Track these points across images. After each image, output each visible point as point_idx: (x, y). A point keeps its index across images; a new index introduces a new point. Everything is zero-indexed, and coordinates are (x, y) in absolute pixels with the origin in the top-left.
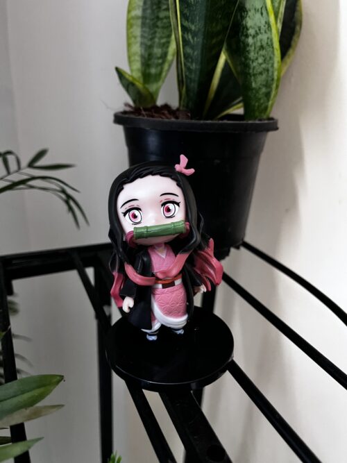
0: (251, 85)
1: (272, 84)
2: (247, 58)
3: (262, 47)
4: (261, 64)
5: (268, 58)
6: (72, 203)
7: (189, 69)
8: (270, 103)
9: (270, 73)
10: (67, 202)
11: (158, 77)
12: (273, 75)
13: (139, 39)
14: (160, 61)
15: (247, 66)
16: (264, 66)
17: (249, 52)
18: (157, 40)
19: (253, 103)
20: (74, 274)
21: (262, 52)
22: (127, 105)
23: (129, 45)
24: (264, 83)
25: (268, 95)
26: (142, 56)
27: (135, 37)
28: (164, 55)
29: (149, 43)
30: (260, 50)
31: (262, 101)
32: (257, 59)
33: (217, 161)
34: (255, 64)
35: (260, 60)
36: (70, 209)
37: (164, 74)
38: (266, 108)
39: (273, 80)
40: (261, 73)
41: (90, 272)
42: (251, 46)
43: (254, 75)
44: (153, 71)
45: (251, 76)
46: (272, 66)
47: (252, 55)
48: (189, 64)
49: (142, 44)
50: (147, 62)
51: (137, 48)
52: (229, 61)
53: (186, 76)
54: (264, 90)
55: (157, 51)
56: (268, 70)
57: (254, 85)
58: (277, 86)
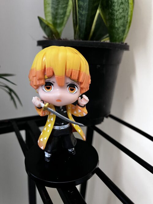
0: (115, 25)
1: (127, 25)
2: (113, 10)
3: (122, 3)
4: (121, 13)
5: (125, 9)
6: (13, 95)
7: (81, 14)
8: (125, 36)
9: (126, 19)
10: (10, 94)
11: (61, 24)
12: (127, 19)
13: (51, 5)
14: (62, 16)
15: (112, 14)
16: (122, 14)
17: (114, 6)
18: (60, 6)
19: (115, 36)
20: (13, 135)
21: (122, 6)
22: (44, 37)
23: (45, 8)
24: (122, 24)
25: (124, 31)
26: (52, 14)
27: (49, 4)
28: (64, 13)
29: (56, 7)
30: (121, 4)
31: (120, 35)
32: (119, 10)
33: (99, 66)
34: (117, 13)
35: (121, 11)
36: (12, 98)
37: (64, 23)
38: (122, 39)
39: (127, 22)
40: (121, 18)
41: (23, 133)
42: (116, 3)
43: (117, 20)
44: (58, 21)
45: (115, 21)
46: (128, 14)
47: (116, 8)
48: (81, 12)
49: (52, 7)
50: (55, 16)
51: (49, 9)
52: (101, 14)
53: (79, 19)
54: (122, 28)
55: (61, 11)
56: (125, 17)
57: (116, 25)
58: (129, 26)
